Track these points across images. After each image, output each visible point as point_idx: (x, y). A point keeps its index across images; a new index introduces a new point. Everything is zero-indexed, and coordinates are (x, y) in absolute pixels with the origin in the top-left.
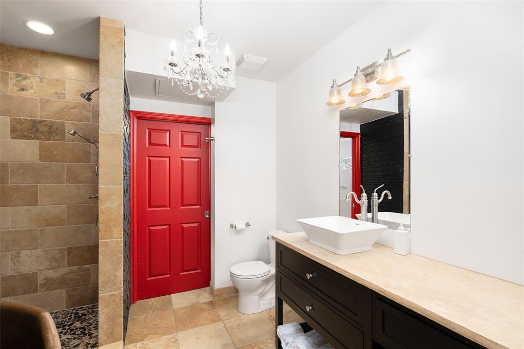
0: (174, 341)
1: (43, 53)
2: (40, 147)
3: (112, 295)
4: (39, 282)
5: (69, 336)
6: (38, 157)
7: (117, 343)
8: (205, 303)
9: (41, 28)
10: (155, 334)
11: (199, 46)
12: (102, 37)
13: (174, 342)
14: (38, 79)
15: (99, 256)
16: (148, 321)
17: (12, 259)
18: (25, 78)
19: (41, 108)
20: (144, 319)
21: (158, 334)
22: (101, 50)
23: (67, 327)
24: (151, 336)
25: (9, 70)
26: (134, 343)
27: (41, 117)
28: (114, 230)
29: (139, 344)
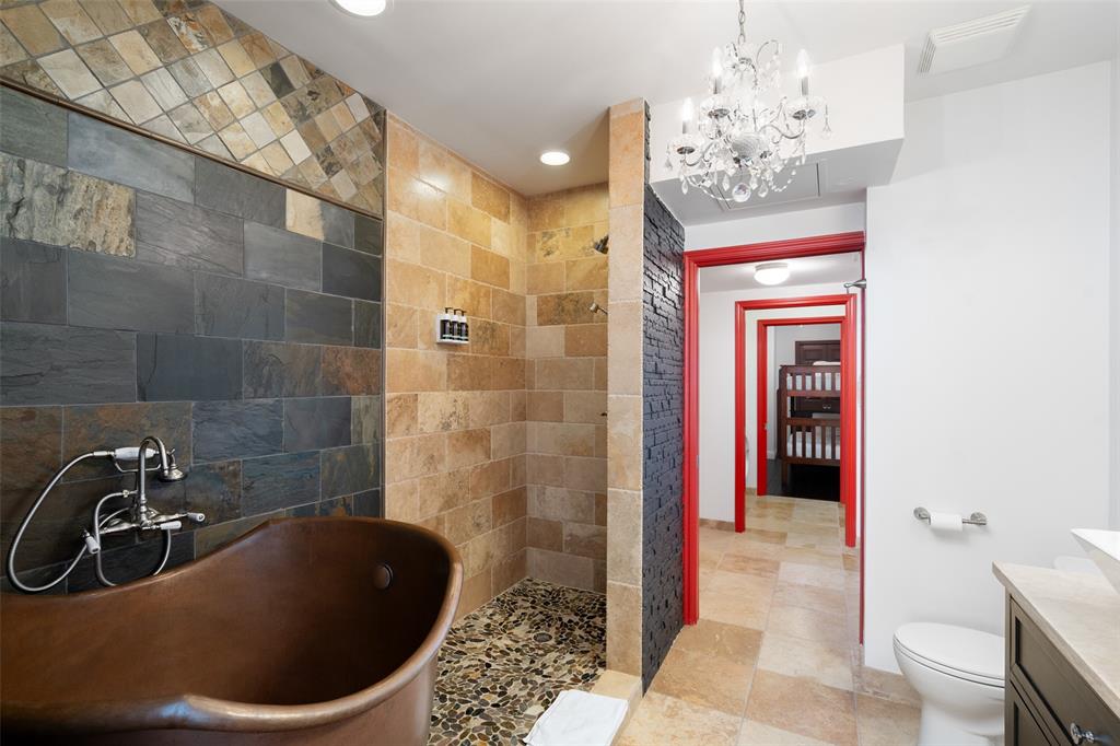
0: (731, 731)
1: (569, 192)
2: (566, 334)
3: (625, 588)
4: (564, 538)
5: (583, 634)
6: (563, 351)
7: (631, 676)
8: (833, 690)
9: (555, 158)
10: (702, 697)
11: (716, 93)
12: (612, 139)
13: (731, 733)
14: (564, 233)
15: (609, 515)
16: (699, 668)
17: (538, 496)
18: (551, 236)
19: (567, 276)
20: (696, 660)
21: (707, 701)
22: (611, 162)
23: (586, 619)
24: (695, 698)
25: (536, 230)
26: (663, 693)
27: (567, 289)
28: (628, 473)
29: (670, 700)
